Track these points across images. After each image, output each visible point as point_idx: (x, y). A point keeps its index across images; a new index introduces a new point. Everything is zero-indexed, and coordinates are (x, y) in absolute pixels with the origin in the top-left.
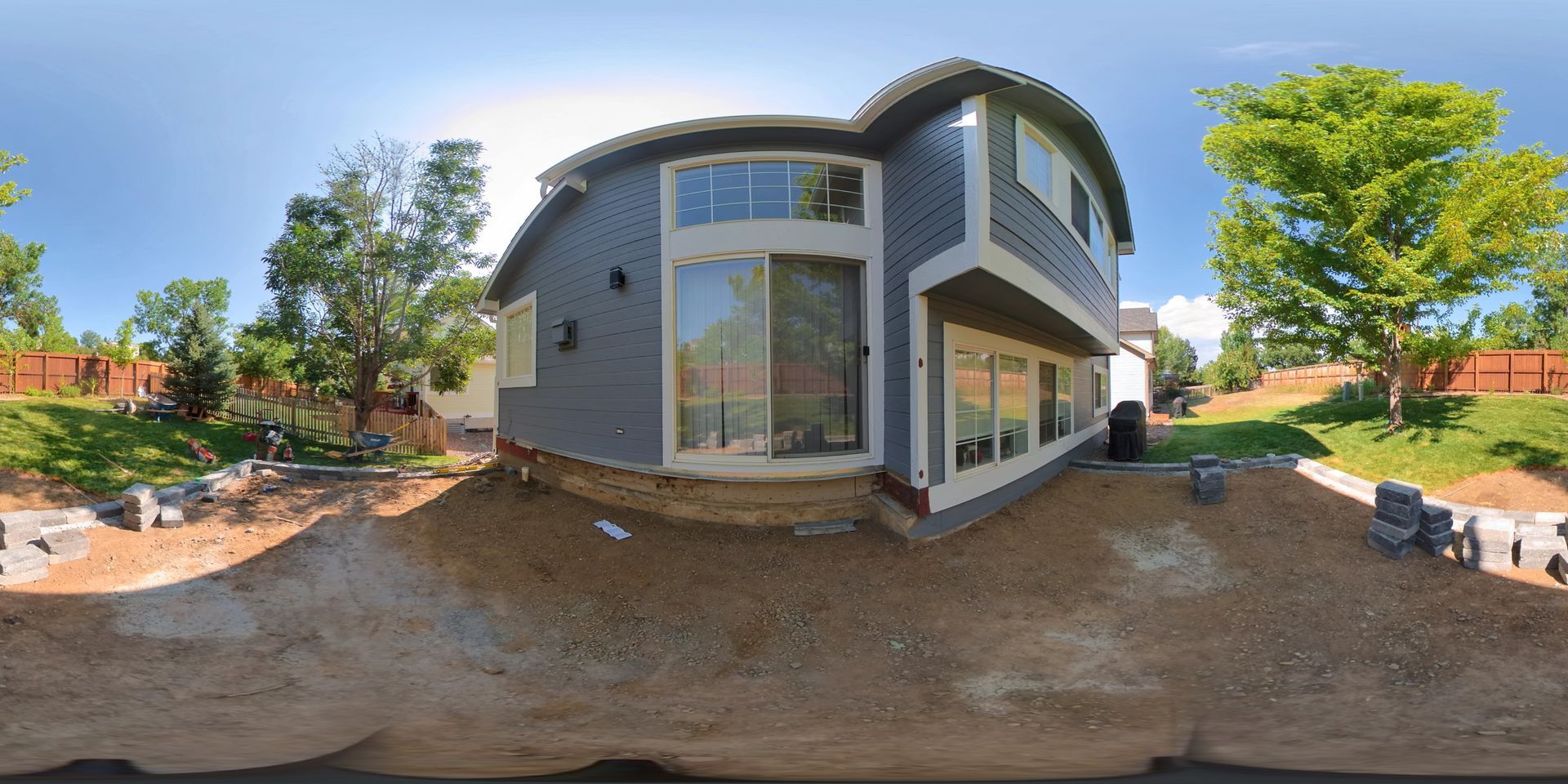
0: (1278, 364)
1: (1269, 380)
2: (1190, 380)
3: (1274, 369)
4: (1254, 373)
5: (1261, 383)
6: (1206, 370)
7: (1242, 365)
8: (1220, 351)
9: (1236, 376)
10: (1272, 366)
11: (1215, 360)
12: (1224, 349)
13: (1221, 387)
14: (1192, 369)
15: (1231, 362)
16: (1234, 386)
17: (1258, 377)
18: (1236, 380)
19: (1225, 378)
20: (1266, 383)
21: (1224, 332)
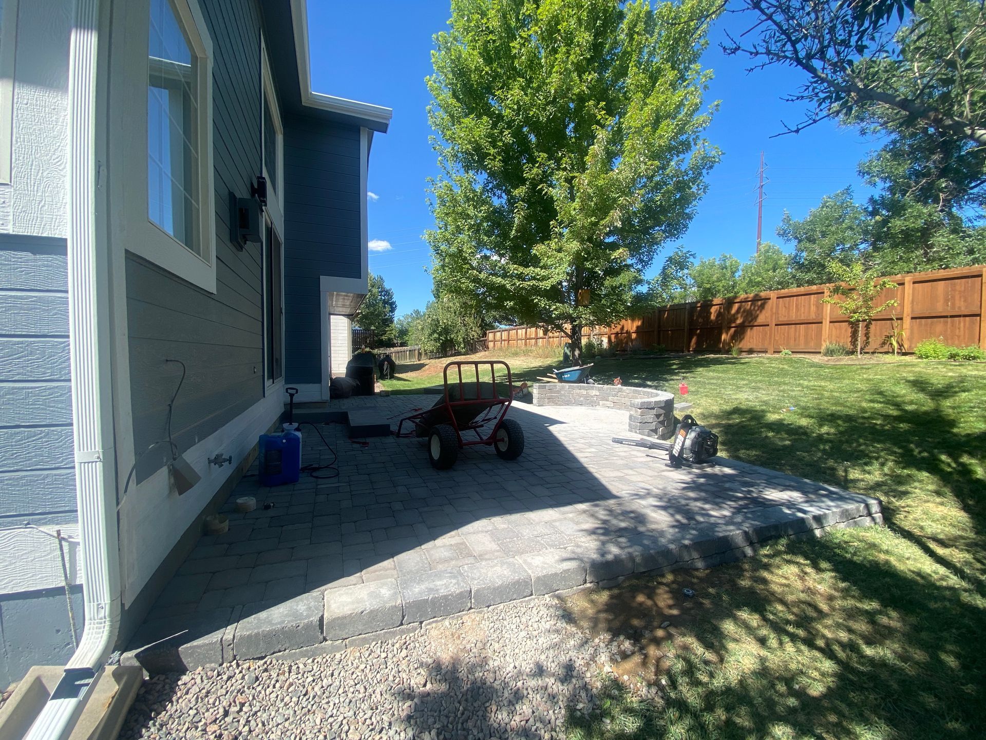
1: (496, 340)
2: (384, 338)
3: (503, 327)
5: (485, 345)
11: (423, 310)
14: (388, 322)
17: (481, 337)
19: (436, 340)
20: (491, 345)
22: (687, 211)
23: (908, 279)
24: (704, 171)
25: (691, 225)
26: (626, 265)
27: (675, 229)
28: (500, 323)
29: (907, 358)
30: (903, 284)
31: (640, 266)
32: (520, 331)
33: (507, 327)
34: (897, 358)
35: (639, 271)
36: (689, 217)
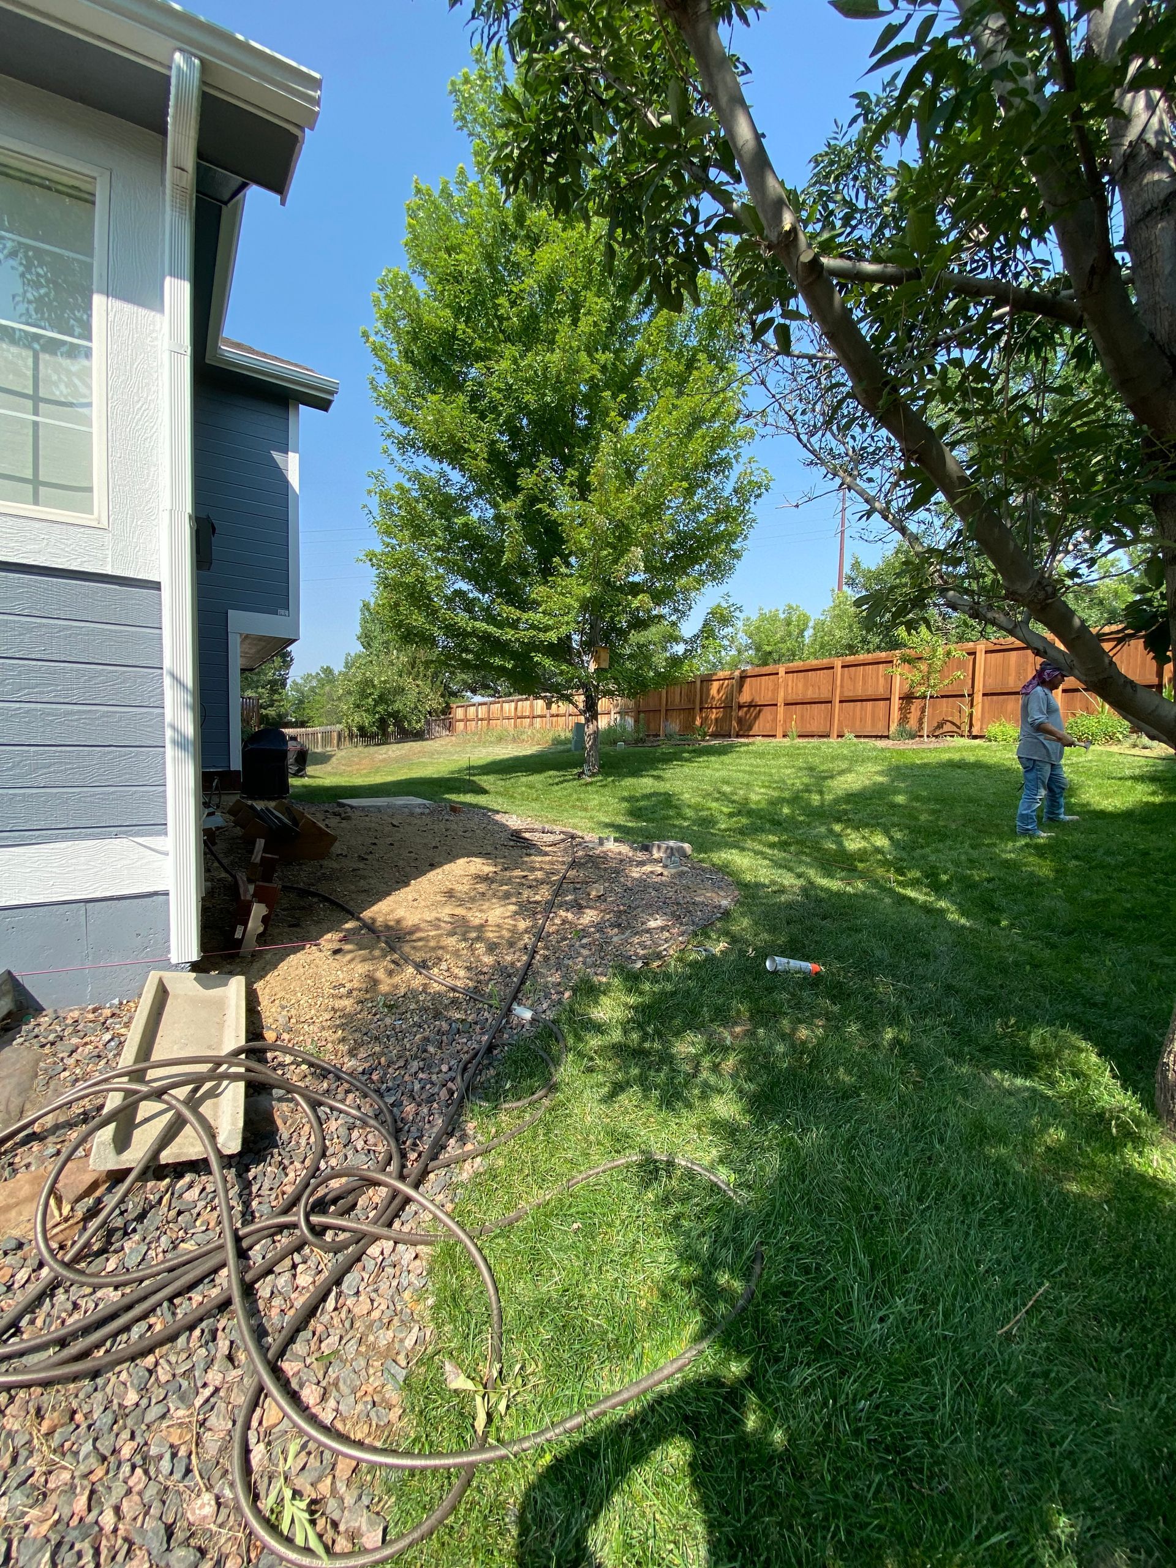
0: (488, 687)
1: (466, 720)
3: (478, 699)
4: (434, 702)
5: (450, 727)
6: (312, 689)
7: (408, 681)
8: (359, 648)
9: (397, 706)
10: (474, 691)
12: (367, 646)
13: (361, 729)
15: (383, 676)
16: (391, 729)
17: (444, 712)
18: (395, 715)
20: (460, 726)
21: (366, 606)
22: (734, 547)
23: (981, 647)
24: (752, 499)
25: (739, 565)
26: (656, 616)
27: (718, 571)
28: (474, 692)
29: (978, 741)
30: (974, 653)
31: (674, 618)
32: (506, 706)
33: (486, 699)
34: (966, 742)
35: (674, 624)
36: (737, 555)
